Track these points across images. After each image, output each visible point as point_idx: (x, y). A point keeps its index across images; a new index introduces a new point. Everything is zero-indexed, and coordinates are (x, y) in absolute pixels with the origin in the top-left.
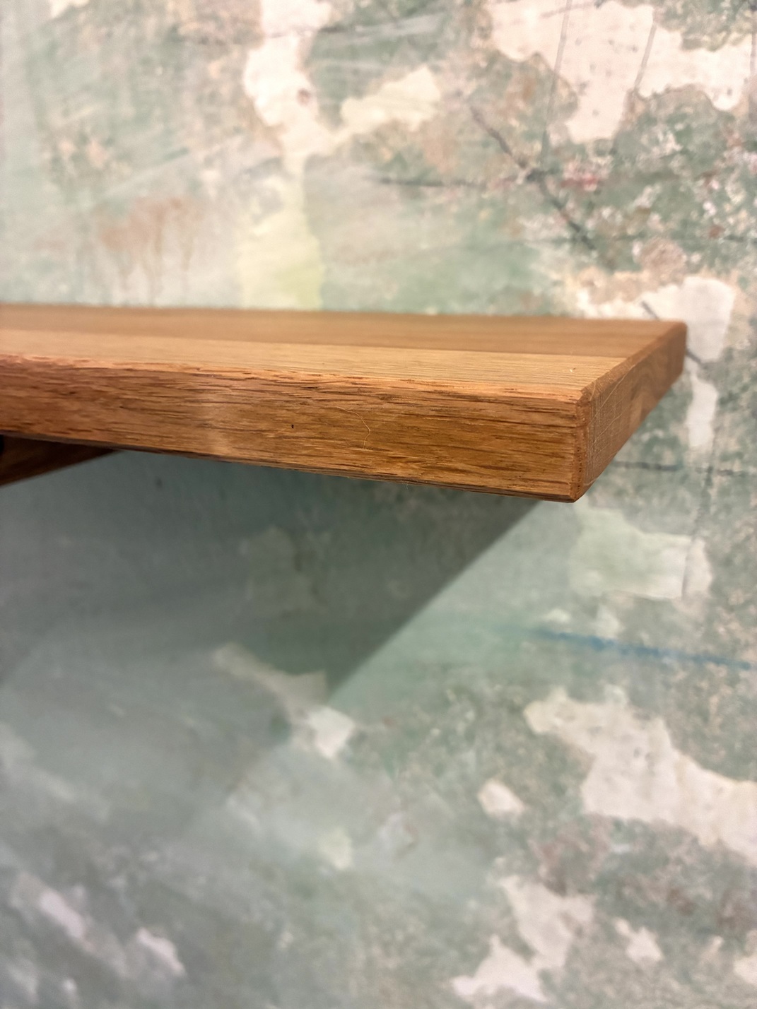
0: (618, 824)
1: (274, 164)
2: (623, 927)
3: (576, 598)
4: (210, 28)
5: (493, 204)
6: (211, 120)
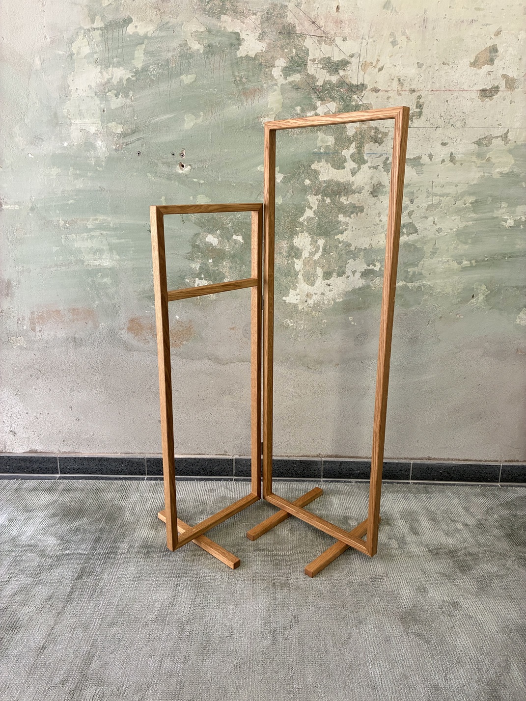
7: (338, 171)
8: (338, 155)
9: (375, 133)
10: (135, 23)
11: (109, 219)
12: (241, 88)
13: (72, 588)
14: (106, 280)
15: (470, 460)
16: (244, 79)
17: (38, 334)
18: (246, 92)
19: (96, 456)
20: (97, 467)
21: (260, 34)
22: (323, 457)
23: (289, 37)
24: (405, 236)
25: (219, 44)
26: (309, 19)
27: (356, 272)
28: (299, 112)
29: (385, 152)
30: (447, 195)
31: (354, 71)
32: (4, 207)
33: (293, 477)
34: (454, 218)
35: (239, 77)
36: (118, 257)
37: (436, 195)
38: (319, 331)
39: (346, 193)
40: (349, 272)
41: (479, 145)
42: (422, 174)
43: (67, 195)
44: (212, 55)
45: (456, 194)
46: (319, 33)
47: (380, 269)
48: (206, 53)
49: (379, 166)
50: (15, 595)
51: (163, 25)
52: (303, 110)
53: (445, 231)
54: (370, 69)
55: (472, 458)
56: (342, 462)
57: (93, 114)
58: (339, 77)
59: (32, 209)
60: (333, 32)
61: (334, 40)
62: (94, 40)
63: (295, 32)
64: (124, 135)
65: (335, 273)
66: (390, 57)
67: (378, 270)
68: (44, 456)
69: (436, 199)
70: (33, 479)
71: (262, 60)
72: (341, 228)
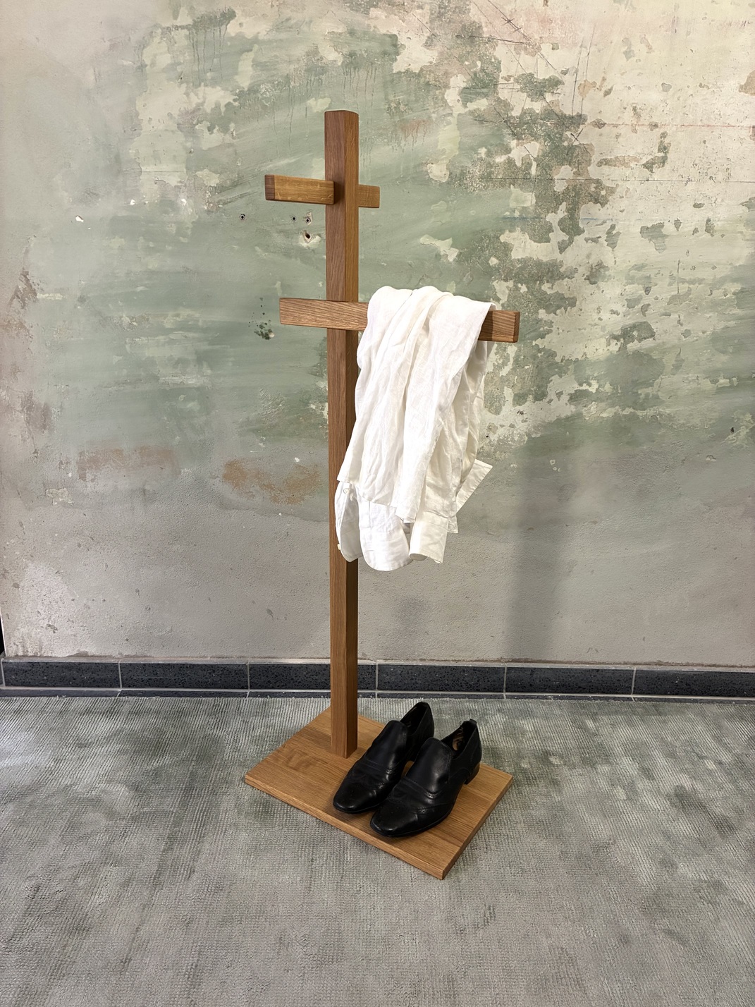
0: (518, 260)
1: (450, 114)
2: (519, 285)
3: (511, 209)
4: (438, 83)
5: (497, 126)
6: (435, 103)
7: (539, 245)
8: (540, 222)
9: (596, 188)
10: (239, 17)
11: (197, 315)
12: (397, 119)
13: (159, 866)
14: (192, 405)
15: (719, 666)
16: (402, 107)
17: (90, 484)
18: (405, 127)
19: (175, 662)
20: (176, 677)
21: (429, 37)
22: (506, 662)
23: (472, 42)
24: (636, 341)
25: (366, 52)
26: (502, 16)
27: (562, 394)
28: (484, 156)
29: (611, 217)
30: (701, 281)
31: (567, 94)
32: (39, 296)
33: (462, 691)
34: (708, 316)
35: (395, 103)
36: (209, 372)
37: (683, 281)
38: (505, 481)
39: (551, 277)
40: (552, 395)
41: (749, 208)
42: (664, 249)
43: (134, 278)
44: (355, 68)
45: (714, 279)
46: (516, 37)
47: (597, 389)
48: (347, 65)
49: (600, 237)
50: (76, 877)
51: (282, 22)
52: (489, 154)
53: (694, 335)
54: (591, 91)
55: (721, 663)
56: (535, 669)
57: (175, 156)
58: (544, 104)
59: (82, 300)
60: (537, 37)
61: (539, 49)
62: (176, 45)
63: (480, 36)
64: (220, 189)
65: (531, 396)
66: (622, 74)
67: (594, 391)
68: (98, 661)
69: (684, 288)
70: (84, 696)
71: (431, 78)
72: (542, 329)
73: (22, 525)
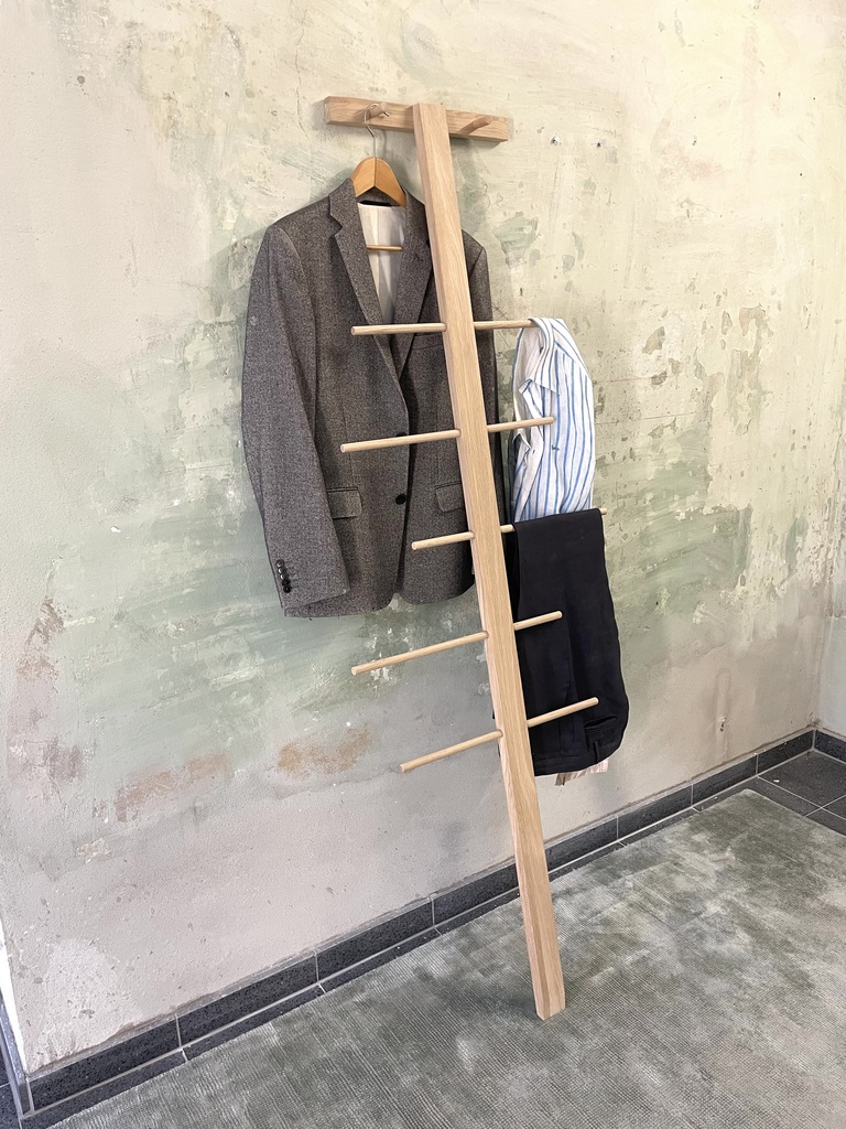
11: (249, 606)
14: (246, 700)
19: (240, 988)
20: (242, 1005)
30: (630, 495)
32: (66, 624)
34: (637, 520)
36: (262, 660)
37: (620, 497)
41: (653, 437)
42: (607, 475)
43: (180, 582)
45: (637, 493)
53: (630, 537)
57: (221, 450)
59: (119, 617)
62: (221, 341)
68: (151, 1028)
73: (44, 902)
